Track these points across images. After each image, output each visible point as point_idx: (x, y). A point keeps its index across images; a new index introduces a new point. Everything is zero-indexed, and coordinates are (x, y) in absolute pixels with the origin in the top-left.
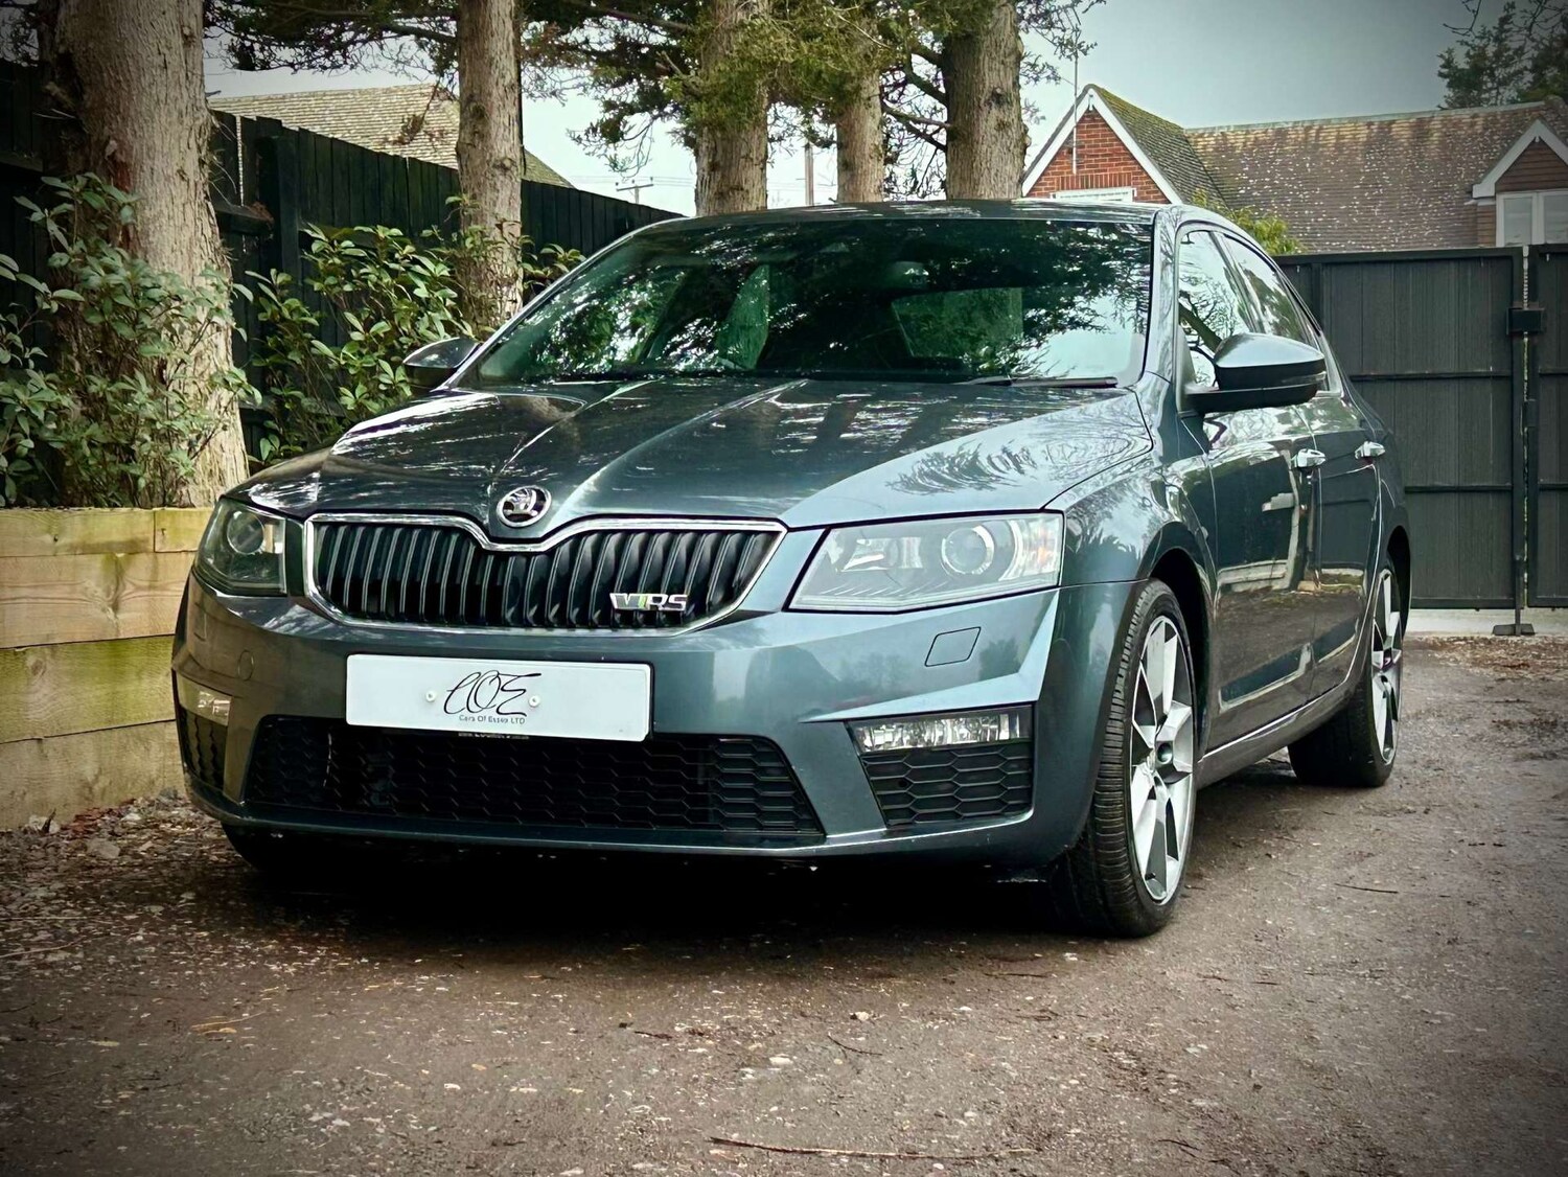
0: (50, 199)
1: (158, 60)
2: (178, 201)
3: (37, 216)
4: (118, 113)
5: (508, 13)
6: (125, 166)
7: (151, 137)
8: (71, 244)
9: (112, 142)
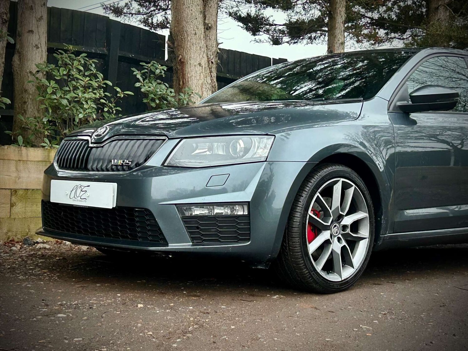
0: (140, 68)
1: (193, 32)
2: (198, 72)
3: (135, 73)
4: (182, 47)
5: (341, 22)
6: (183, 62)
7: (190, 54)
8: (144, 80)
9: (180, 56)
